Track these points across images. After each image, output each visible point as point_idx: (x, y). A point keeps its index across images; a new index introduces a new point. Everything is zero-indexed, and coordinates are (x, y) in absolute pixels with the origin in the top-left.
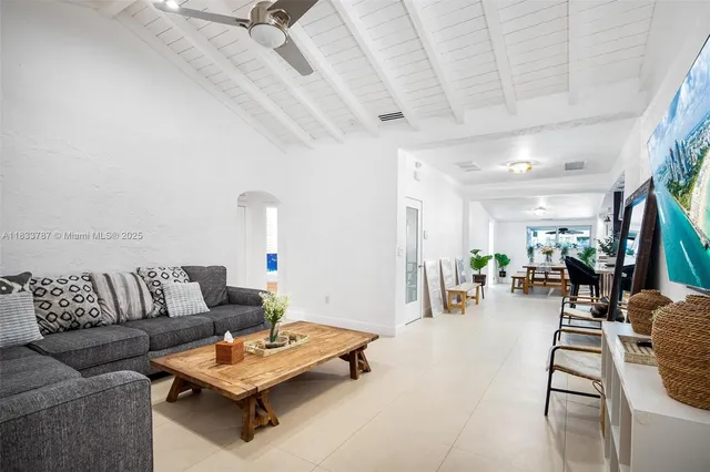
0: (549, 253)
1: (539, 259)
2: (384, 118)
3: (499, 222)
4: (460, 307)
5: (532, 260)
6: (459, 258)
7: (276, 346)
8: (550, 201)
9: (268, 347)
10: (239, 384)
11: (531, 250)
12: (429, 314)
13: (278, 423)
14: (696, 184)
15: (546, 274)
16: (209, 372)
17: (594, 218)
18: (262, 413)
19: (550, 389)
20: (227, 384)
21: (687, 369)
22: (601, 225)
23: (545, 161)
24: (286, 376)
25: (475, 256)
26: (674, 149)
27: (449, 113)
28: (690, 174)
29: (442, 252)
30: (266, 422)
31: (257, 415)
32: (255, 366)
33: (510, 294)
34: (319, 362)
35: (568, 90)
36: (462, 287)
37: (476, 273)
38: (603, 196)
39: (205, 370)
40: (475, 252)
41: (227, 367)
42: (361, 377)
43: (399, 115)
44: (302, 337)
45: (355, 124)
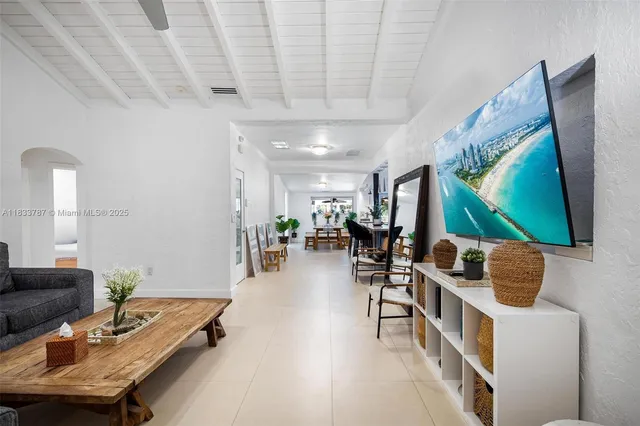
0: (328, 217)
1: (321, 222)
2: (217, 90)
3: (291, 193)
4: (276, 265)
5: (315, 223)
6: (268, 222)
7: (125, 331)
8: (329, 178)
9: (115, 333)
10: (105, 384)
11: (314, 215)
12: (251, 274)
13: (152, 416)
14: (490, 173)
15: (328, 233)
16: (43, 381)
17: (355, 192)
18: (136, 410)
19: (380, 318)
20: (87, 388)
21: (515, 285)
22: (360, 196)
23: (337, 147)
24: (161, 360)
25: (279, 221)
26: (467, 149)
27: (281, 98)
28: (483, 167)
29: (257, 217)
30: (142, 418)
31: (130, 414)
32: (112, 358)
33: (304, 251)
34: (189, 337)
35: (367, 97)
36: (272, 248)
37: (281, 235)
38: (365, 176)
39: (35, 380)
40: (280, 217)
41: (71, 367)
42: (220, 343)
43: (233, 91)
44: (152, 315)
45: (184, 91)
